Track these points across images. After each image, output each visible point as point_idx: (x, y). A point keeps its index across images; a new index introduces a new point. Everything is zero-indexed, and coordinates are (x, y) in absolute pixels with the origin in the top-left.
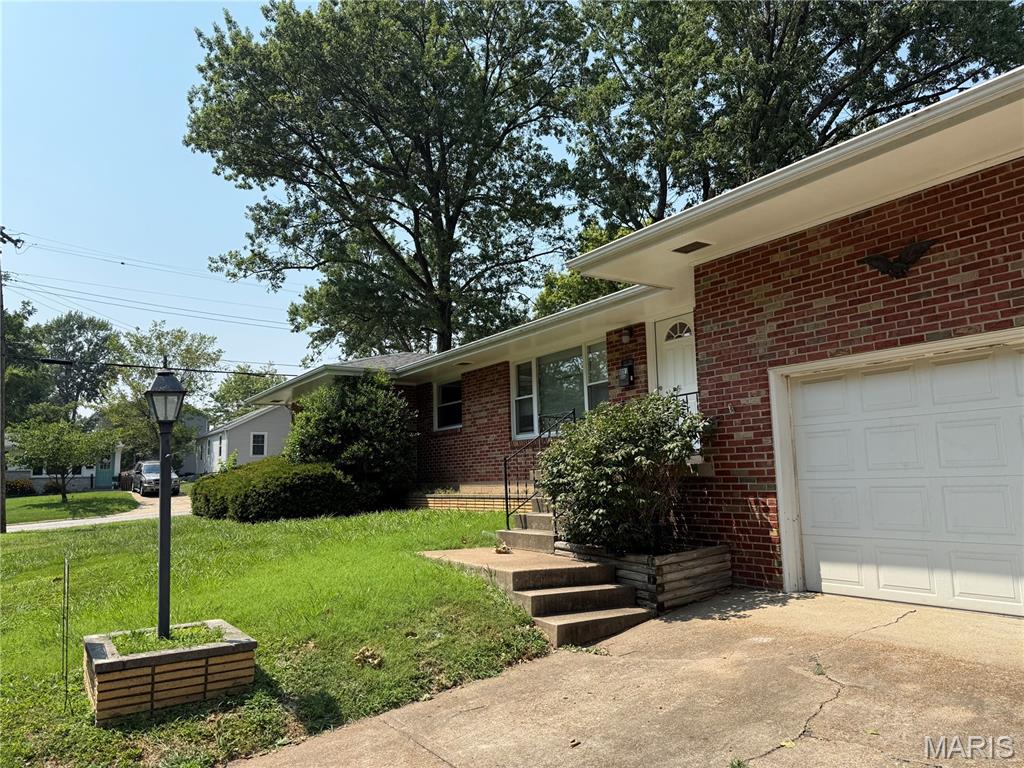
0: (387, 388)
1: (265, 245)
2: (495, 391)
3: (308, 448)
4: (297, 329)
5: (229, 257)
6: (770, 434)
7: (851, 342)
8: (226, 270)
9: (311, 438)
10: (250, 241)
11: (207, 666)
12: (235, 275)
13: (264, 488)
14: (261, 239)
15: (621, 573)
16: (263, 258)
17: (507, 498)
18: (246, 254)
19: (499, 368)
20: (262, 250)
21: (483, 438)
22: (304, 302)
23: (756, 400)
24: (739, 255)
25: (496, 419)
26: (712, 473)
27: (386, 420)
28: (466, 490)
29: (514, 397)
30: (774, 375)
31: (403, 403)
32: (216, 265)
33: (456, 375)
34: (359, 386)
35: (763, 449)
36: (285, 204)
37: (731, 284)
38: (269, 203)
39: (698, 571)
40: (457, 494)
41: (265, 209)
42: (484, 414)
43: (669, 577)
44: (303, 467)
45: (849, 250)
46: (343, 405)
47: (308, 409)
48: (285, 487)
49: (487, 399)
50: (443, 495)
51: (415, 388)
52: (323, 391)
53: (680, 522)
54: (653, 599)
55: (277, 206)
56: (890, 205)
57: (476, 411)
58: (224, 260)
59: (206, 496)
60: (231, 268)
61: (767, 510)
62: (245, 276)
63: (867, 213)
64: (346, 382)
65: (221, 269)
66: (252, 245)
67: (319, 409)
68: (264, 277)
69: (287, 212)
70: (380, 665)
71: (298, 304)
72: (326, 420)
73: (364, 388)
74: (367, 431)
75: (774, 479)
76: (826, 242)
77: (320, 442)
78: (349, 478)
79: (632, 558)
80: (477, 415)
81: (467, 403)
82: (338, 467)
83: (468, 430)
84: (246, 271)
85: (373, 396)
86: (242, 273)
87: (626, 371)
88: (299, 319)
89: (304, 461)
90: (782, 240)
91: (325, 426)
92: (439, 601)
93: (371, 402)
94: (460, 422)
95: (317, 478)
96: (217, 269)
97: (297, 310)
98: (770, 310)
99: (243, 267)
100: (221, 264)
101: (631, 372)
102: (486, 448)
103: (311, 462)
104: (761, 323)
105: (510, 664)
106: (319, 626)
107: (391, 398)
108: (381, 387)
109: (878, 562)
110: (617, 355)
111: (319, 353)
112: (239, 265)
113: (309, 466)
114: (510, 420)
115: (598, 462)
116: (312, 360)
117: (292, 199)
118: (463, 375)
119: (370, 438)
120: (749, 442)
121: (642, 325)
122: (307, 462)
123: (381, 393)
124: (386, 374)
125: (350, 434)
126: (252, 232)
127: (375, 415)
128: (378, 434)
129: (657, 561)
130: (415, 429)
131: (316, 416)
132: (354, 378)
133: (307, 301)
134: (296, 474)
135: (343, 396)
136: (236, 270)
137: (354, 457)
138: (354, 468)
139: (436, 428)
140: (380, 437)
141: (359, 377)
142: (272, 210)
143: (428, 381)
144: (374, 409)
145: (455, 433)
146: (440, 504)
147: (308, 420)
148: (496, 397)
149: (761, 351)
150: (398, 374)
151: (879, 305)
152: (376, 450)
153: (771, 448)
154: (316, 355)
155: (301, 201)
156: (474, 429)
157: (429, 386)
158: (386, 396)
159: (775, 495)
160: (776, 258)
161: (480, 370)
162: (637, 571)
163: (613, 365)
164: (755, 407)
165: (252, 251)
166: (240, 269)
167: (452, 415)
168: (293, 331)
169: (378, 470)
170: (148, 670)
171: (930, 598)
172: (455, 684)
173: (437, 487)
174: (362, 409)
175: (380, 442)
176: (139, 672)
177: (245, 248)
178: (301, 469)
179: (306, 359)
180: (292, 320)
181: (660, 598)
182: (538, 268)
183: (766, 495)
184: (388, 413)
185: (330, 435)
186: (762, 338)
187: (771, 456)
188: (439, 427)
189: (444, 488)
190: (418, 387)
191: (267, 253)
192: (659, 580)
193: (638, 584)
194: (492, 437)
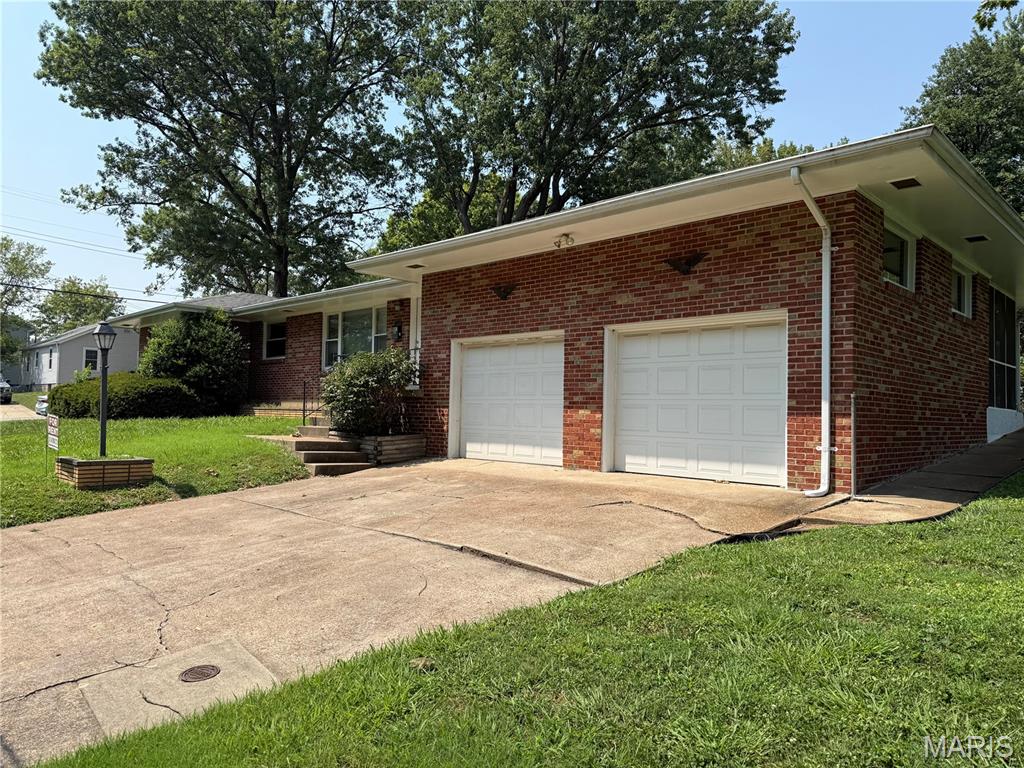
0: (225, 324)
1: (116, 183)
2: (311, 333)
3: (160, 367)
4: (135, 248)
5: (79, 190)
6: (449, 375)
7: (483, 330)
8: (77, 203)
9: (162, 359)
10: (101, 178)
11: (129, 468)
12: (85, 208)
13: (124, 394)
14: (112, 177)
15: (362, 446)
16: (113, 194)
17: (304, 410)
18: (98, 190)
19: (315, 317)
20: (112, 187)
21: (300, 368)
22: (143, 223)
23: (444, 356)
24: (444, 273)
25: (310, 354)
26: (422, 396)
27: (223, 349)
28: (285, 405)
29: (325, 339)
30: (454, 343)
31: (237, 337)
32: (67, 197)
33: (282, 318)
34: (202, 321)
35: (445, 383)
36: (136, 147)
37: (438, 289)
38: (120, 145)
39: (405, 446)
40: (279, 407)
41: (116, 150)
42: (302, 349)
43: (385, 448)
44: (156, 380)
45: (486, 282)
46: (188, 335)
47: (158, 336)
48: (141, 395)
49: (305, 339)
50: (267, 407)
51: (247, 325)
52: (171, 322)
53: (405, 423)
54: (375, 458)
55: (129, 149)
56: (503, 262)
57: (297, 348)
58: (76, 193)
59: (66, 401)
60: (82, 200)
61: (443, 415)
62: (95, 208)
63: (495, 264)
64: (192, 317)
65: (73, 201)
66: (103, 181)
67: (169, 337)
68: (114, 211)
69: (138, 155)
70: (217, 476)
71: (136, 224)
72: (174, 346)
73: (206, 323)
74: (208, 356)
75: (448, 399)
76: (478, 275)
77: (170, 363)
78: (192, 391)
79: (367, 438)
80: (296, 350)
81: (290, 341)
82: (184, 382)
83: (290, 361)
84: (96, 204)
85: (213, 330)
86: (92, 205)
87: (396, 329)
88: (137, 240)
89: (156, 376)
90: (461, 270)
91: (174, 350)
92: (252, 454)
93: (211, 334)
94: (284, 354)
95: (166, 390)
96: (69, 201)
97: (135, 231)
98: (453, 308)
99: (94, 200)
100: (72, 196)
101: (400, 330)
102: (302, 375)
103: (161, 377)
104: (449, 314)
105: (287, 480)
106: (183, 460)
107: (228, 332)
108: (220, 322)
109: (489, 441)
110: (392, 317)
111: (163, 283)
112: (89, 199)
113: (161, 381)
114: (321, 356)
115: (350, 385)
116: (156, 289)
117: (143, 142)
118: (288, 318)
119: (210, 362)
120: (440, 378)
121: (409, 299)
122: (159, 377)
123: (220, 328)
124: (224, 312)
125: (194, 358)
126: (104, 169)
127: (214, 345)
128: (216, 360)
129: (379, 439)
130: (247, 357)
131: (168, 342)
132: (198, 314)
133: (146, 222)
134: (150, 385)
135: (189, 328)
136: (87, 203)
137: (196, 376)
138: (198, 384)
139: (264, 357)
140: (217, 362)
141: (202, 314)
142: (123, 152)
143: (259, 320)
144: (213, 340)
145: (279, 362)
146: (263, 414)
147: (160, 345)
148: (312, 338)
149: (449, 329)
150: (234, 313)
151: (495, 312)
152: (214, 371)
153: (449, 382)
154: (160, 285)
155: (151, 145)
156: (294, 360)
157: (260, 324)
158: (223, 330)
159: (448, 407)
160: (459, 279)
161: (301, 316)
162: (369, 445)
163: (390, 324)
164: (444, 359)
165: (104, 188)
166: (91, 202)
167: (277, 349)
168: (130, 251)
169: (215, 387)
170: (101, 467)
171: (505, 458)
172: (256, 486)
173: (262, 402)
174: (204, 339)
175: (218, 366)
176: (97, 467)
177: (97, 184)
178: (155, 382)
179: (150, 287)
180: (130, 240)
181: (379, 458)
182: (371, 221)
183: (444, 407)
184: (225, 344)
185: (178, 358)
186: (449, 321)
187: (448, 387)
188: (268, 356)
189: (268, 403)
190: (251, 323)
191: (117, 189)
192: (379, 448)
193: (369, 451)
194: (307, 367)
